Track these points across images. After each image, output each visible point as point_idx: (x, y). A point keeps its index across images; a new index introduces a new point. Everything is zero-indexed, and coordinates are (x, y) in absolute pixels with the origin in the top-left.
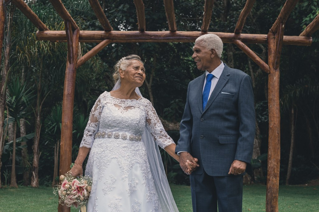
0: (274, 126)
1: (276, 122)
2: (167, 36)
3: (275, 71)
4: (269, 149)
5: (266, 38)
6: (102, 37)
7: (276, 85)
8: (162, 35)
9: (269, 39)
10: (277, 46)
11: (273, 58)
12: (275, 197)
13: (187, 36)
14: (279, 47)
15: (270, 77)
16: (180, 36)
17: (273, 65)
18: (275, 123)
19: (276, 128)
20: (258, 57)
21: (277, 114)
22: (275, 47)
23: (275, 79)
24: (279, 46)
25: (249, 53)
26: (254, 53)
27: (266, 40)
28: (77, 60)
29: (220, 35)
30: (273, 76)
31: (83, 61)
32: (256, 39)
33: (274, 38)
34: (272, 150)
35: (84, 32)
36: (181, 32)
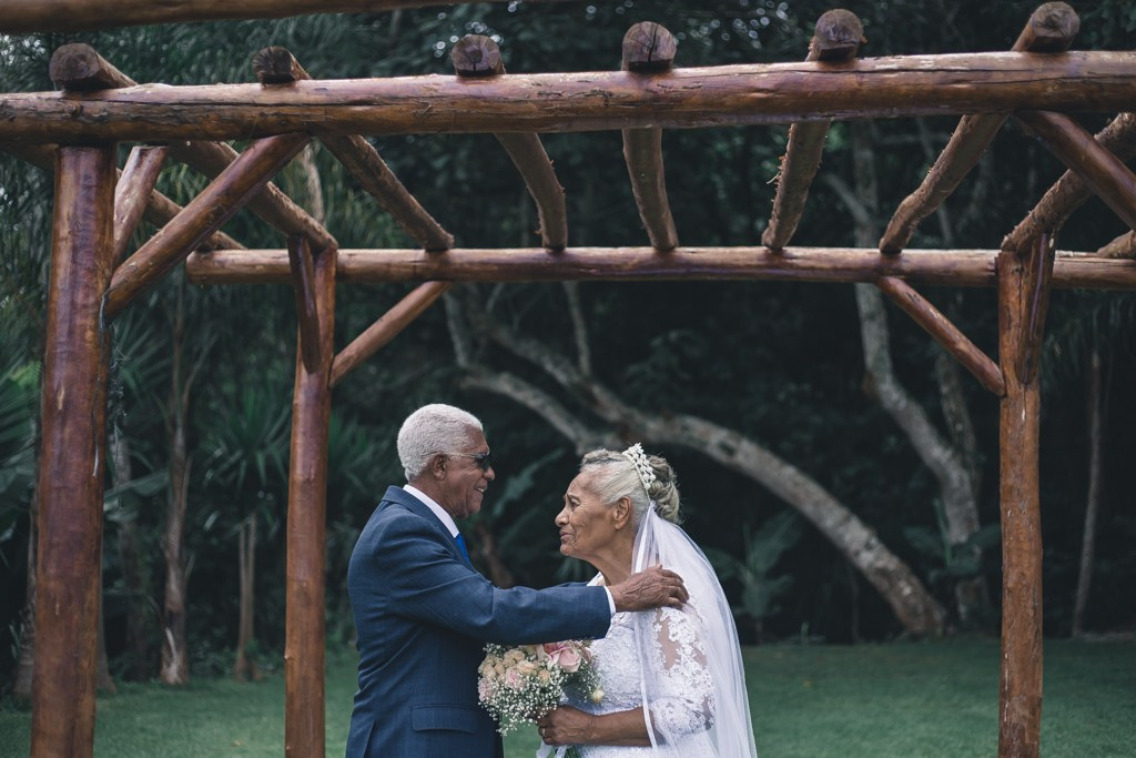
0: (1020, 582)
1: (1027, 568)
2: (642, 265)
3: (1022, 391)
5: (993, 268)
6: (415, 273)
7: (1027, 438)
8: (626, 263)
9: (1001, 273)
10: (1029, 306)
11: (1016, 344)
13: (714, 266)
14: (1036, 311)
15: (1006, 410)
16: (689, 265)
17: (1017, 368)
18: (1026, 572)
19: (1028, 590)
20: (964, 338)
21: (1030, 540)
22: (1024, 302)
23: (1022, 418)
24: (1037, 306)
25: (931, 324)
26: (951, 326)
27: (991, 277)
28: (332, 356)
29: (831, 260)
30: (1018, 405)
31: (352, 361)
32: (955, 272)
33: (1021, 271)
34: (1015, 667)
35: (355, 255)
36: (693, 252)
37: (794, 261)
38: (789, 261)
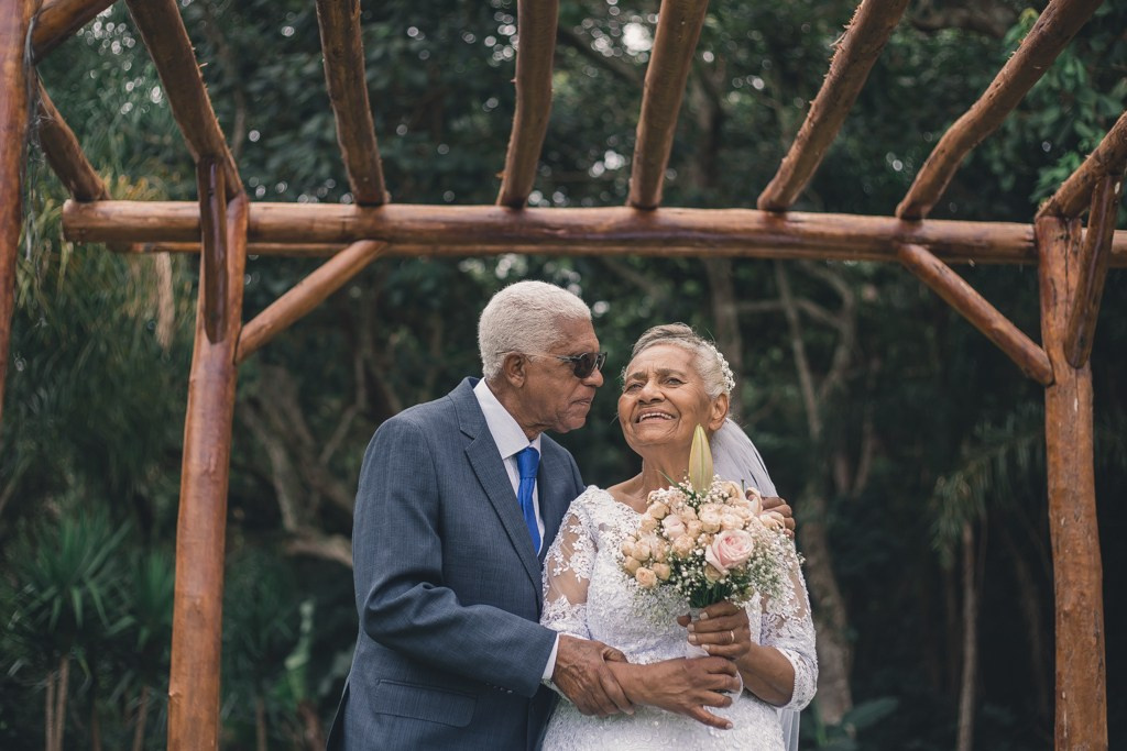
0: (1079, 604)
1: (1087, 587)
2: (620, 228)
3: (1073, 376)
4: (1058, 700)
5: (1031, 237)
6: (344, 231)
7: (1081, 432)
8: (600, 224)
9: (1042, 242)
10: (1085, 269)
11: (1065, 321)
13: (705, 230)
14: (1094, 276)
15: (1054, 400)
16: (675, 228)
17: (1067, 348)
18: (1086, 591)
19: (1089, 613)
20: (1001, 316)
21: (1089, 553)
22: (1071, 273)
23: (1074, 408)
24: (1095, 269)
25: (963, 302)
26: (985, 303)
27: (1029, 249)
28: (239, 325)
29: (841, 226)
30: (1069, 392)
31: (264, 331)
32: (987, 241)
33: (1066, 238)
34: (1076, 708)
35: (270, 208)
36: (680, 213)
37: (800, 225)
38: (794, 225)
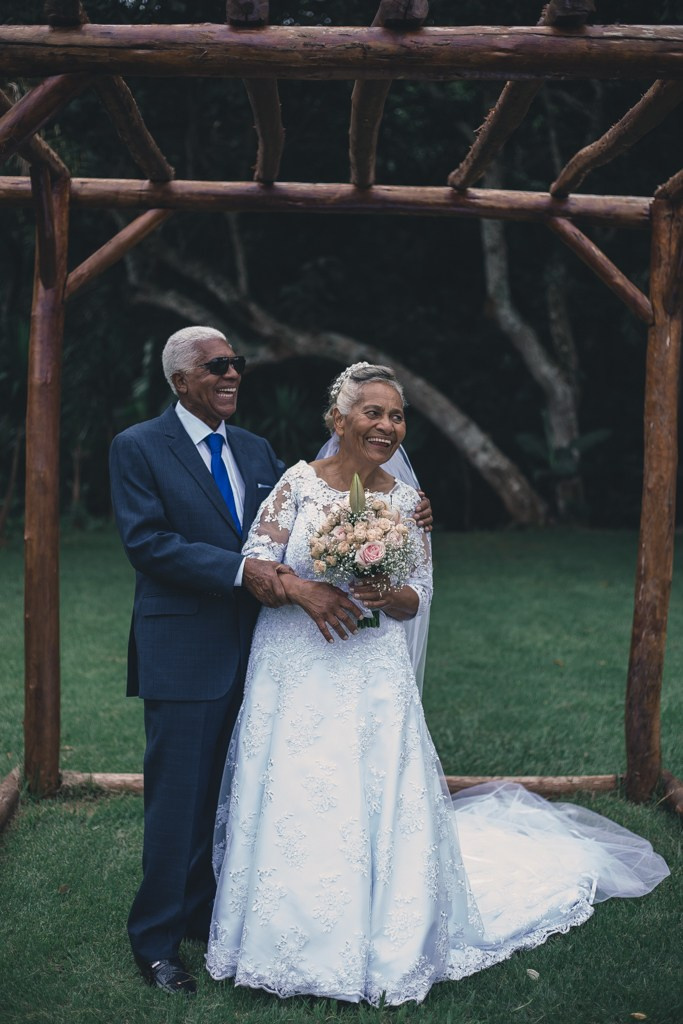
0: (658, 484)
1: (665, 472)
2: (343, 199)
3: (668, 321)
4: (641, 548)
5: (648, 214)
6: (140, 201)
7: (670, 362)
8: (329, 198)
9: (655, 219)
10: (680, 247)
11: (665, 280)
12: (653, 686)
13: (407, 203)
15: (653, 337)
16: (384, 201)
17: (665, 301)
18: (665, 476)
19: (665, 490)
20: (620, 273)
21: (669, 449)
22: (674, 244)
23: (667, 344)
25: (592, 259)
26: (610, 263)
27: (645, 221)
28: (66, 273)
29: (508, 201)
30: (663, 333)
31: (83, 278)
32: (615, 215)
33: (672, 217)
34: (651, 555)
35: (86, 183)
36: (388, 190)
37: (477, 201)
38: (472, 201)
